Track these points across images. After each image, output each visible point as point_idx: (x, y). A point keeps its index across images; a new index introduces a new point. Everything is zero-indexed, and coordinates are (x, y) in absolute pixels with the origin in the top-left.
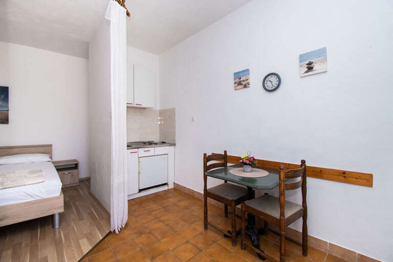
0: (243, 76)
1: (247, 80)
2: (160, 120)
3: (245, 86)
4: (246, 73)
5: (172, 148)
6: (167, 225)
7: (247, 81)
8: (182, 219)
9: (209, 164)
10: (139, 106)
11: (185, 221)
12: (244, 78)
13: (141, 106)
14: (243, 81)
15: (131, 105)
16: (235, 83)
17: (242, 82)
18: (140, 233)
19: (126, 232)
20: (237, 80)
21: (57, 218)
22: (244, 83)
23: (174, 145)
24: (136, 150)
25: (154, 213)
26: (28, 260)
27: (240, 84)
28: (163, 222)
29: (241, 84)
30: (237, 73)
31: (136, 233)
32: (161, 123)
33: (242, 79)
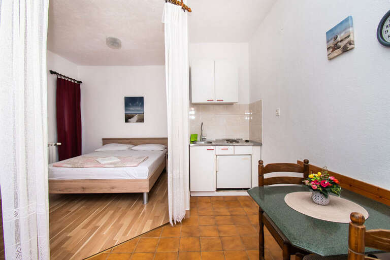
0: (341, 32)
1: (349, 36)
2: (250, 116)
3: (345, 50)
4: (345, 24)
5: (258, 148)
6: (220, 238)
7: (347, 40)
8: (241, 238)
9: (266, 176)
10: (221, 102)
11: (243, 242)
12: (342, 35)
13: (223, 102)
14: (341, 41)
15: (212, 102)
16: (328, 49)
17: (340, 44)
18: (191, 234)
19: (181, 228)
20: (332, 43)
21: (145, 196)
22: (342, 44)
23: (260, 144)
24: (213, 147)
25: (218, 218)
26: (115, 221)
27: (336, 47)
28: (219, 232)
29: (338, 48)
30: (331, 30)
31: (188, 233)
32: (250, 119)
33: (339, 39)
